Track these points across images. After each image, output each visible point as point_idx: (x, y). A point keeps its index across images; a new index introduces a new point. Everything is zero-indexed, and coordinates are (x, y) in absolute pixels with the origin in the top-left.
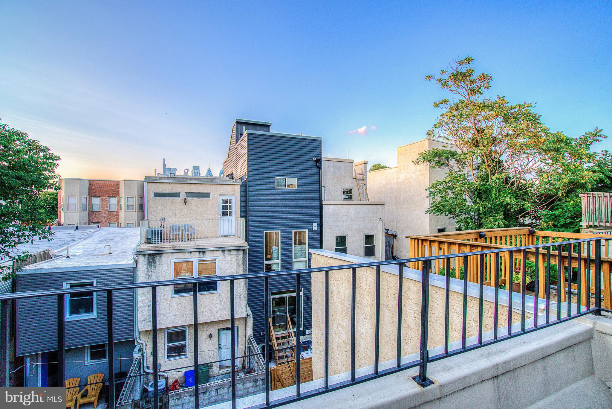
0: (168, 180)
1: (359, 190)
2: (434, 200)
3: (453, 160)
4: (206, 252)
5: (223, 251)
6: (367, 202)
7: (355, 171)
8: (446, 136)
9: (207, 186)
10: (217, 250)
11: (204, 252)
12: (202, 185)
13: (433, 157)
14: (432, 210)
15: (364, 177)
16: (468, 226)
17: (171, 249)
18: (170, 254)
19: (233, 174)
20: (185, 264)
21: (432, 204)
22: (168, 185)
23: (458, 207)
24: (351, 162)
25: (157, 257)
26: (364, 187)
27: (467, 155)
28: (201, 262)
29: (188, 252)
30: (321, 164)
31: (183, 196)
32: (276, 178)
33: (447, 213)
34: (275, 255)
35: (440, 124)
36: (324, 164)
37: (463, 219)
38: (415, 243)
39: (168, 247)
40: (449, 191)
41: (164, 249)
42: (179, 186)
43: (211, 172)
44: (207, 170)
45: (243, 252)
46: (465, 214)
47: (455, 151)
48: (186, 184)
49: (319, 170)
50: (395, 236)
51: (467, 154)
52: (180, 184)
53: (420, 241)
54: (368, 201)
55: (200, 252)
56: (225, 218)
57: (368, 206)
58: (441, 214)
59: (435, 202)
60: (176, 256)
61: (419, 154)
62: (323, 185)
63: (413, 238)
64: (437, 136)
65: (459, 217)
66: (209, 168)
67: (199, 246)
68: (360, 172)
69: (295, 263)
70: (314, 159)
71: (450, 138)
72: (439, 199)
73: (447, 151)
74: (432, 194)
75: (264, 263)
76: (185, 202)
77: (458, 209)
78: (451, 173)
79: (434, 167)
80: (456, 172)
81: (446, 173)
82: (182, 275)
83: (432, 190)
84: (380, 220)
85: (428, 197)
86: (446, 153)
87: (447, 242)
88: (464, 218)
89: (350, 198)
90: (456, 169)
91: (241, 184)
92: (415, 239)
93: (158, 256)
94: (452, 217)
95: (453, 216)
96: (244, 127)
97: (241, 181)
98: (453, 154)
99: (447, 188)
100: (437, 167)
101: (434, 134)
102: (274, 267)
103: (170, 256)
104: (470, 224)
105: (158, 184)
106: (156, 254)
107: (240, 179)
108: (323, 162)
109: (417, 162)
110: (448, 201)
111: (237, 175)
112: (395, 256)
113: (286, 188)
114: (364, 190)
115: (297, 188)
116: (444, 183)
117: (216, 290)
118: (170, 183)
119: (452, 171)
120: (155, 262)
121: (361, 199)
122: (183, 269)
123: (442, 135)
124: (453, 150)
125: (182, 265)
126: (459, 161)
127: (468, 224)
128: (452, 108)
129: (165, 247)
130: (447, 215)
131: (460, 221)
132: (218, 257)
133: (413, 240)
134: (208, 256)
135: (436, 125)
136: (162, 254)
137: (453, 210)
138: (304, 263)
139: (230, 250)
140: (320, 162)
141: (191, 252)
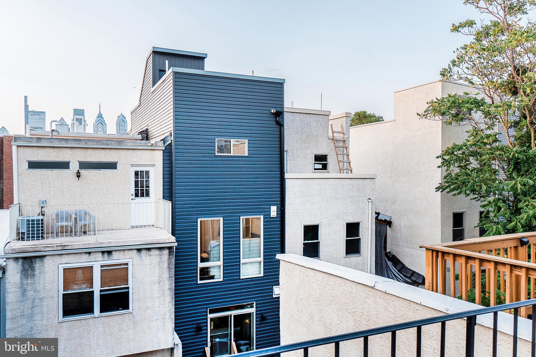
0: (51, 142)
1: (338, 156)
2: (448, 172)
3: (479, 113)
4: (114, 253)
5: (139, 250)
6: (349, 175)
7: (332, 128)
8: (469, 77)
9: (112, 151)
10: (130, 250)
11: (109, 253)
12: (104, 150)
13: (449, 108)
14: (447, 188)
15: (346, 136)
16: (499, 212)
17: (60, 248)
18: (57, 257)
19: (149, 131)
20: (80, 272)
21: (445, 177)
22: (51, 150)
23: (485, 184)
24: (326, 115)
25: (37, 262)
26: (345, 152)
27: (501, 109)
28: (105, 268)
29: (86, 253)
30: (283, 118)
31: (74, 166)
32: (216, 139)
33: (468, 192)
34: (214, 253)
35: (461, 59)
36: (287, 118)
37: (492, 201)
38: (432, 256)
39: (54, 247)
40: (471, 159)
41: (47, 249)
42: (68, 151)
43: (102, 118)
44: (97, 116)
45: (169, 251)
46: (495, 194)
47: (482, 100)
48: (79, 150)
49: (281, 128)
50: (389, 223)
51: (500, 107)
52: (69, 150)
53: (440, 254)
54: (351, 172)
55: (103, 252)
56: (140, 199)
57: (351, 181)
58: (459, 193)
59: (451, 174)
60: (65, 259)
61: (427, 103)
62: (285, 150)
63: (429, 249)
64: (455, 77)
65: (487, 199)
66: (100, 112)
67: (102, 243)
68: (340, 130)
69: (244, 266)
70: (272, 111)
71: (476, 79)
72: (457, 170)
73: (471, 99)
74: (446, 163)
75: (198, 266)
76: (78, 176)
77: (484, 188)
78: (476, 132)
79: (450, 123)
80: (482, 130)
81: (467, 132)
82: (75, 287)
83: (447, 157)
84: (369, 200)
85: (439, 167)
86: (468, 102)
87: (478, 258)
88: (494, 201)
89: (325, 167)
90: (483, 126)
91: (164, 149)
92: (433, 251)
93: (37, 260)
94: (475, 198)
95: (476, 196)
96: (167, 62)
97: (164, 143)
98: (478, 104)
99: (469, 155)
100: (454, 123)
101: (452, 74)
102: (213, 272)
103: (58, 260)
104: (502, 209)
105: (35, 149)
106: (35, 257)
107: (161, 140)
108: (286, 115)
109: (425, 115)
110: (470, 175)
111: (155, 133)
112: (390, 253)
113: (232, 154)
114: (345, 156)
115: (246, 154)
116: (464, 147)
117: (128, 308)
118: (53, 147)
119: (477, 129)
120: (33, 269)
121: (341, 170)
122: (77, 279)
123: (463, 76)
124: (479, 98)
125: (76, 272)
126: (487, 114)
127: (500, 208)
128: (478, 34)
129: (49, 247)
130: (468, 195)
131: (487, 205)
132: (131, 260)
133: (430, 252)
134: (115, 259)
135: (455, 62)
136: (44, 256)
137: (477, 189)
138: (257, 265)
139: (149, 249)
140: (281, 117)
141: (89, 253)
